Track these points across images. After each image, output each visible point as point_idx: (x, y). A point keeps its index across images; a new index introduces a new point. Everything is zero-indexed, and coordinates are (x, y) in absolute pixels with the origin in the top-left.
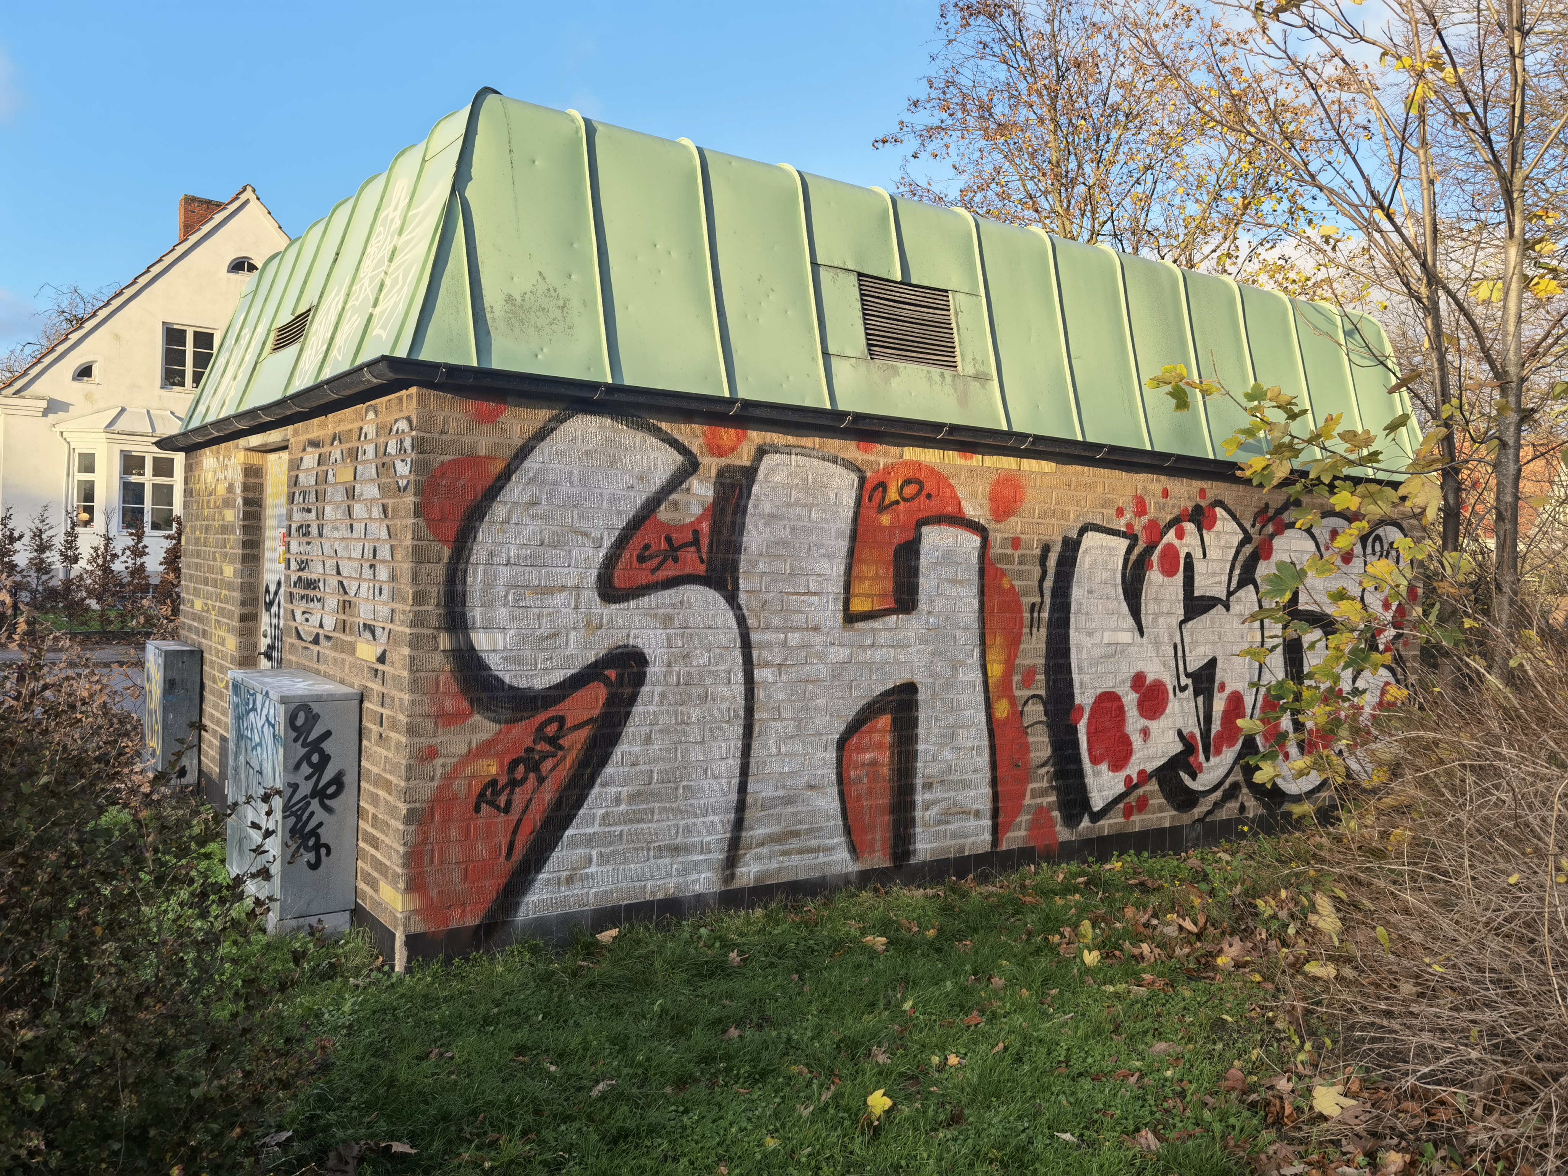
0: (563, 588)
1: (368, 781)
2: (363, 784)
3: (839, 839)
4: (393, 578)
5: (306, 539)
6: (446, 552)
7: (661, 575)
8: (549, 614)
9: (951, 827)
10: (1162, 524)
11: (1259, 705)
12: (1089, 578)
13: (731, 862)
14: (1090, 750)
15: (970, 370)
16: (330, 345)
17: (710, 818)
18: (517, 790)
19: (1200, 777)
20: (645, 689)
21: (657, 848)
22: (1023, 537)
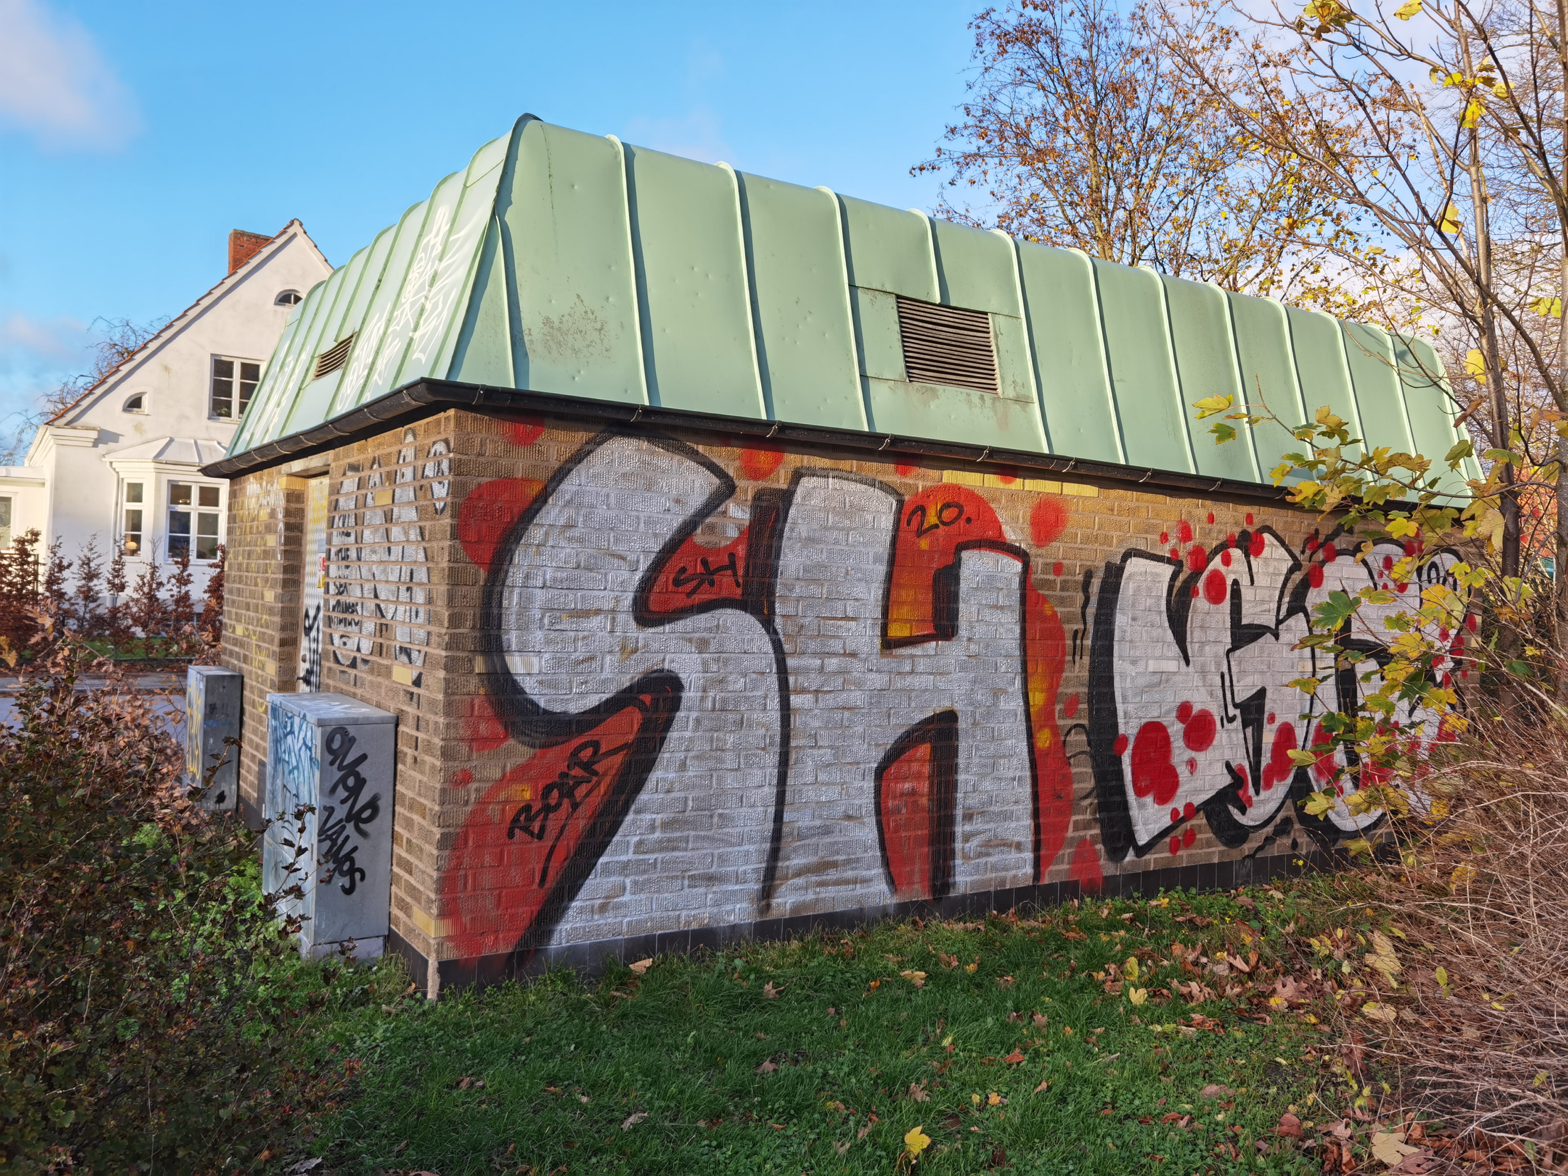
0: (598, 612)
1: (403, 806)
2: (398, 809)
3: (878, 871)
4: (430, 601)
5: (345, 563)
6: (482, 574)
7: (697, 598)
8: (584, 638)
9: (992, 859)
10: (1208, 551)
11: (1311, 737)
12: (1133, 605)
13: (767, 892)
14: (1134, 782)
15: (1011, 393)
16: (371, 369)
17: (746, 847)
18: (551, 815)
19: (1250, 811)
20: (681, 714)
21: (692, 877)
22: (1065, 562)
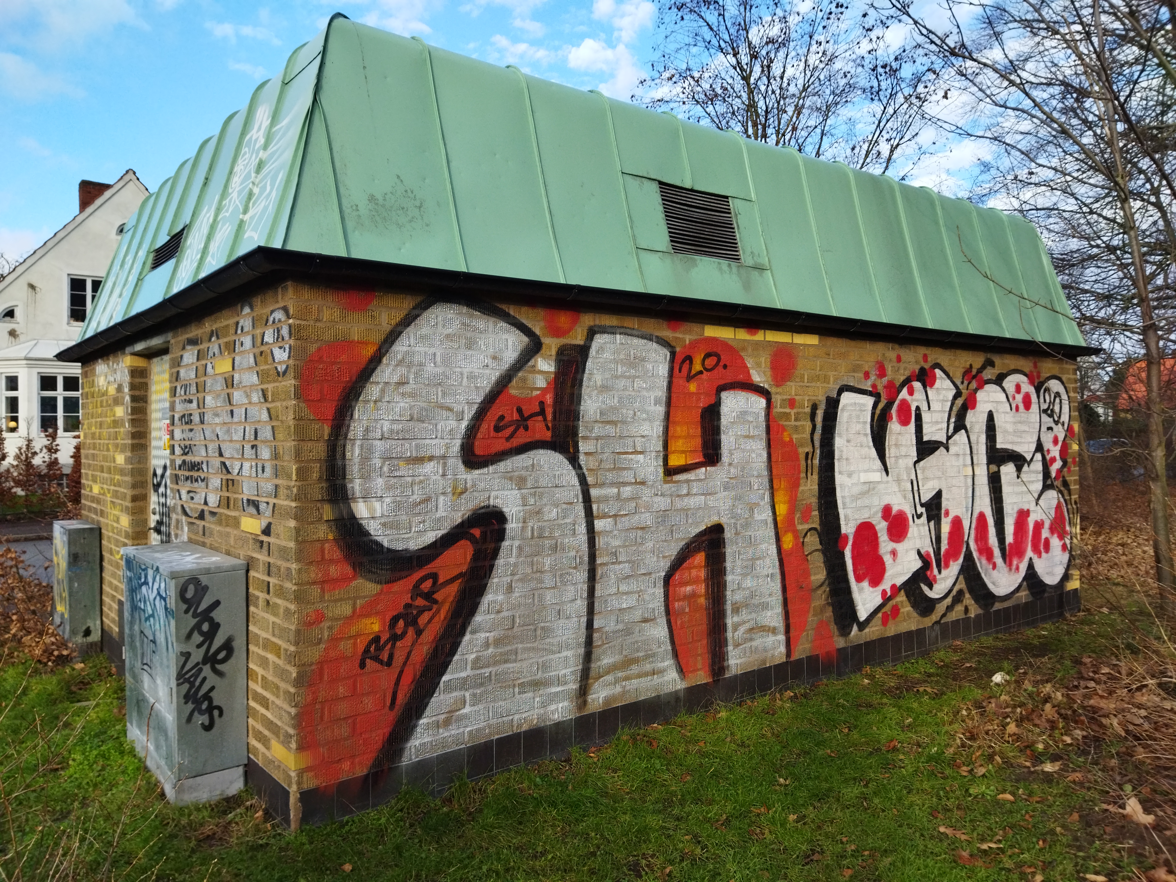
0: (431, 458)
1: (257, 645)
2: (252, 647)
3: (669, 662)
4: (276, 456)
5: (188, 427)
6: (327, 430)
7: (514, 442)
8: (421, 482)
9: (754, 644)
10: (898, 384)
11: (973, 526)
12: (847, 431)
13: (583, 691)
14: (855, 571)
15: (751, 262)
16: (204, 253)
17: (564, 654)
18: (399, 644)
19: (936, 587)
20: (506, 544)
21: (521, 685)
22: (797, 398)
